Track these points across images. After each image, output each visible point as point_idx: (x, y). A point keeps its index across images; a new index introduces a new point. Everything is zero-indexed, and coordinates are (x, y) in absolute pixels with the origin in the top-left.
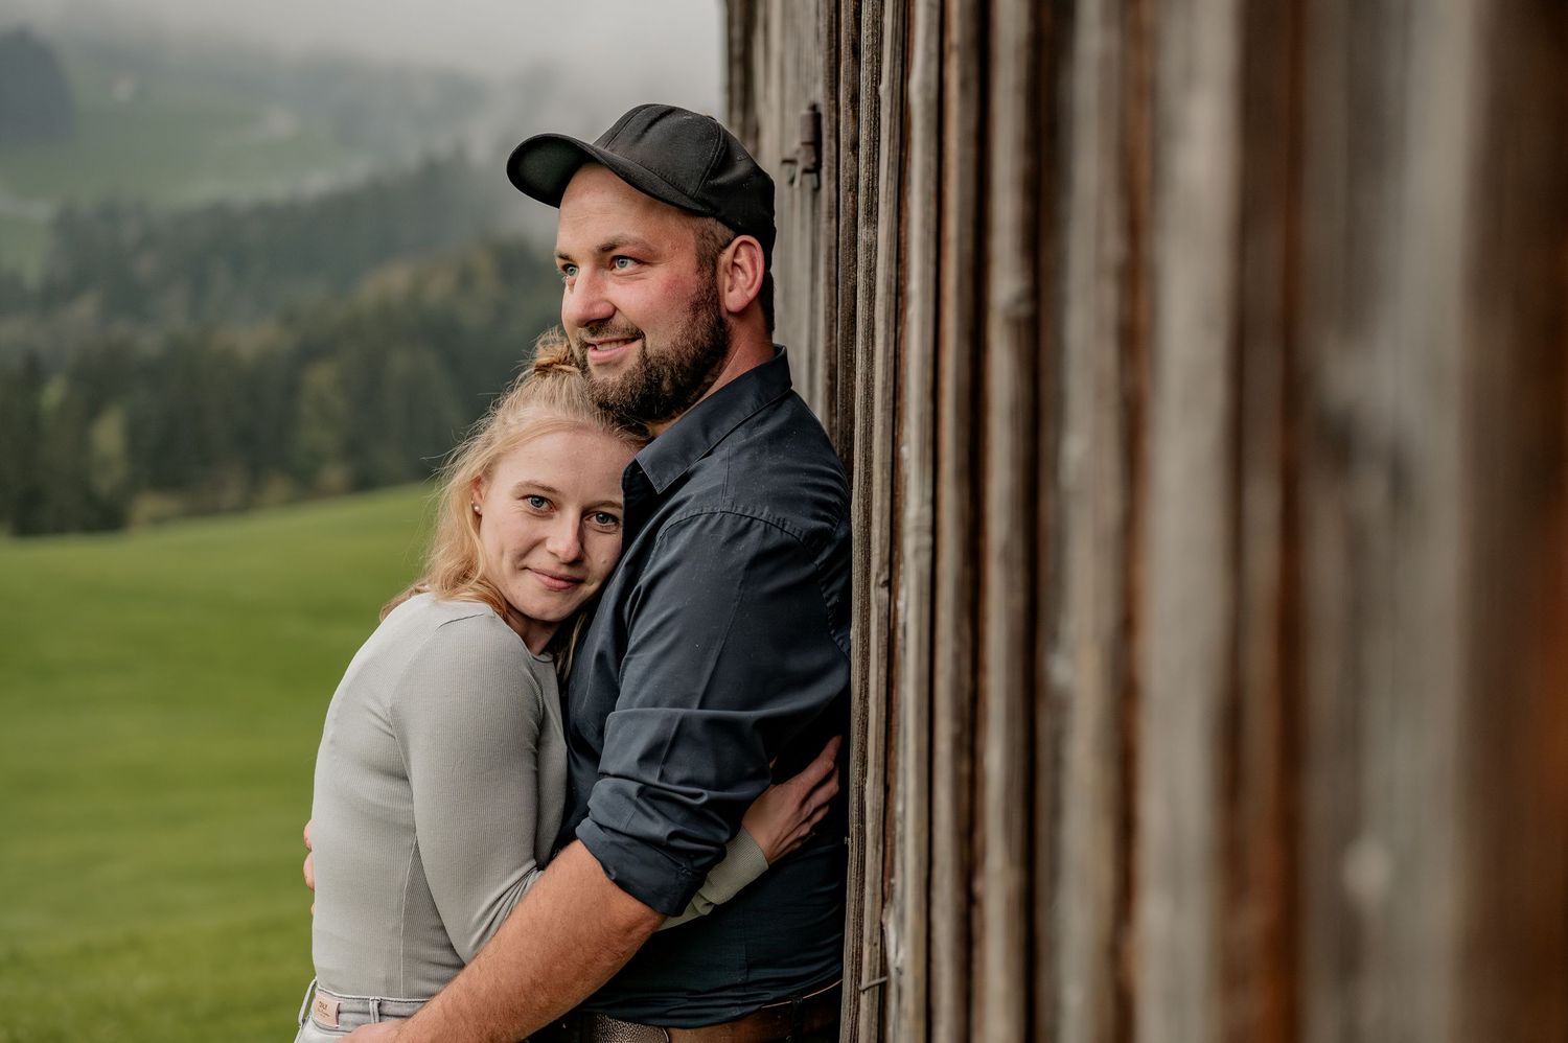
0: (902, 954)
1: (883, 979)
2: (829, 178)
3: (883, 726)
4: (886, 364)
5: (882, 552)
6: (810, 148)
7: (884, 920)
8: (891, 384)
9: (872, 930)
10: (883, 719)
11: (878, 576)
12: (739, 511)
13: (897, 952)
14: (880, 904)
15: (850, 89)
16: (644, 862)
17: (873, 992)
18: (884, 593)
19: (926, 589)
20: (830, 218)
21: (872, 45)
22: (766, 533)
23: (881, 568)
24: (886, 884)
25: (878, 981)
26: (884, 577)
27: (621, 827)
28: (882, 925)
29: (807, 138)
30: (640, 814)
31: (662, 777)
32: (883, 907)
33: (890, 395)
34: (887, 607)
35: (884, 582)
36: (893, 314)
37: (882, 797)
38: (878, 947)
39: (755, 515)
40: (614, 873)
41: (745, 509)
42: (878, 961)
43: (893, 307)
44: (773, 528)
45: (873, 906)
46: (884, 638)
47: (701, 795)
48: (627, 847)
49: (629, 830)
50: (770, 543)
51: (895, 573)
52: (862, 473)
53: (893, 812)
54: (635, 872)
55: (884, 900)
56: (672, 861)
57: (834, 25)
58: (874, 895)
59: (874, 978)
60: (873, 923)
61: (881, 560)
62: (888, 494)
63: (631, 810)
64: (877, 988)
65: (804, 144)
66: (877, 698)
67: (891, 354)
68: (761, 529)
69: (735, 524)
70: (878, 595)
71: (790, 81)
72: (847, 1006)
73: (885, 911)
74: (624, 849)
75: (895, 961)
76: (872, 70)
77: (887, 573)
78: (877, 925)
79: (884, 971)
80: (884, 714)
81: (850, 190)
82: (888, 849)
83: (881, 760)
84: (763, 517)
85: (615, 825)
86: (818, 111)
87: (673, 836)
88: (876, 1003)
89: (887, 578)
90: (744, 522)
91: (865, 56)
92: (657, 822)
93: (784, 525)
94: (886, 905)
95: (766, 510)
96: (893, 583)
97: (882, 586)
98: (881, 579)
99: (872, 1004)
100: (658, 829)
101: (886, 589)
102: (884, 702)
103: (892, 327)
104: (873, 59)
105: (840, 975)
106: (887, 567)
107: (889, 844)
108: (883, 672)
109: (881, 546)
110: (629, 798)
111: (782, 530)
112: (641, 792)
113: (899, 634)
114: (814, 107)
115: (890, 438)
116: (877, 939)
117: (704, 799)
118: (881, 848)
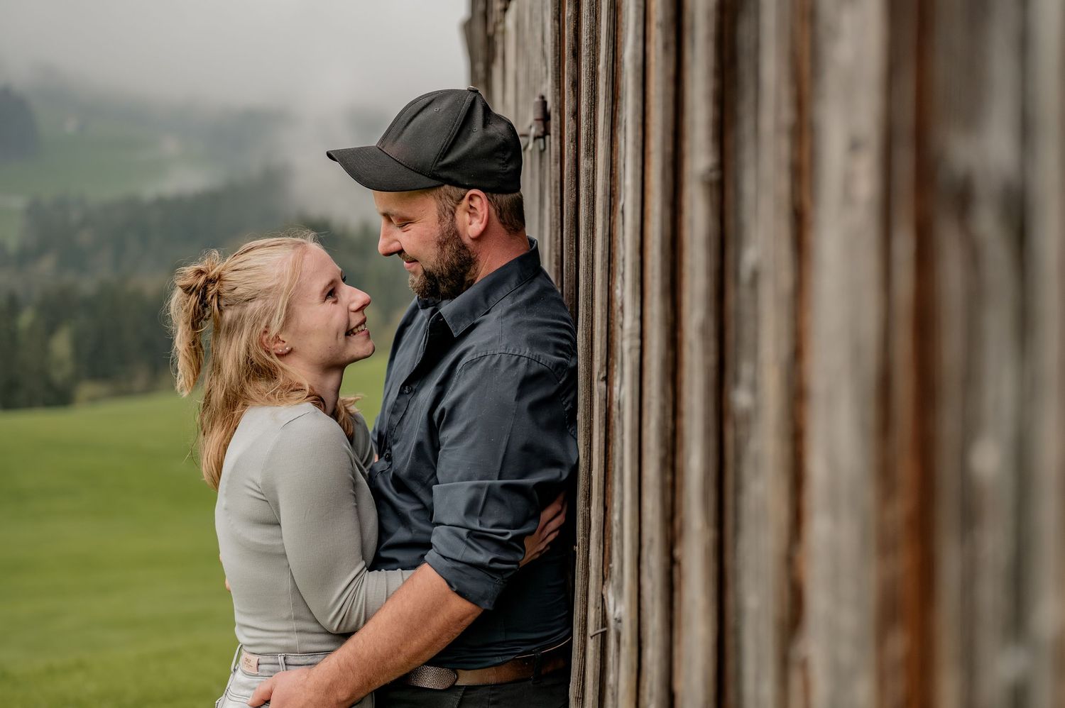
0: (620, 609)
1: (605, 629)
2: (555, 138)
3: (603, 469)
4: (604, 240)
5: (601, 359)
6: (541, 123)
7: (604, 592)
8: (607, 252)
9: (596, 599)
10: (603, 465)
11: (599, 374)
12: (511, 352)
13: (615, 609)
14: (601, 582)
15: (571, 79)
16: (473, 579)
17: (597, 639)
18: (603, 385)
19: (637, 373)
20: (556, 162)
21: (590, 44)
22: (528, 365)
23: (601, 369)
24: (605, 569)
25: (601, 630)
26: (603, 374)
27: (458, 557)
28: (602, 596)
29: (539, 116)
30: (469, 549)
31: (481, 524)
32: (603, 584)
33: (606, 259)
34: (605, 393)
35: (603, 378)
36: (608, 208)
37: (603, 514)
38: (600, 609)
39: (520, 354)
40: (455, 587)
41: (514, 350)
42: (600, 619)
43: (608, 204)
44: (533, 362)
45: (597, 584)
46: (603, 413)
47: (507, 533)
48: (463, 570)
49: (463, 560)
50: (532, 371)
51: (610, 372)
52: (585, 315)
53: (610, 521)
54: (469, 585)
55: (604, 580)
56: (491, 576)
57: (558, 42)
58: (597, 576)
59: (598, 629)
60: (597, 594)
61: (601, 363)
62: (605, 323)
63: (463, 546)
64: (600, 635)
65: (537, 120)
66: (599, 451)
67: (607, 233)
68: (526, 362)
69: (509, 360)
70: (599, 386)
71: (522, 86)
72: (576, 653)
73: (604, 587)
74: (460, 571)
75: (614, 614)
76: (590, 60)
77: (605, 372)
78: (600, 596)
79: (605, 623)
80: (603, 462)
81: (572, 141)
82: (607, 547)
83: (602, 491)
84: (526, 355)
85: (454, 556)
86: (545, 99)
87: (493, 561)
88: (599, 646)
89: (605, 375)
90: (514, 358)
91: (585, 51)
92: (481, 553)
93: (539, 359)
94: (606, 582)
95: (528, 351)
96: (609, 378)
97: (602, 380)
98: (601, 376)
99: (597, 646)
100: (483, 557)
101: (604, 382)
102: (603, 454)
103: (608, 215)
104: (590, 54)
105: (571, 634)
106: (605, 368)
107: (607, 543)
108: (603, 435)
109: (601, 355)
110: (461, 538)
111: (538, 362)
112: (469, 535)
113: (615, 409)
114: (543, 97)
115: (606, 287)
116: (600, 604)
117: (509, 537)
118: (602, 546)
